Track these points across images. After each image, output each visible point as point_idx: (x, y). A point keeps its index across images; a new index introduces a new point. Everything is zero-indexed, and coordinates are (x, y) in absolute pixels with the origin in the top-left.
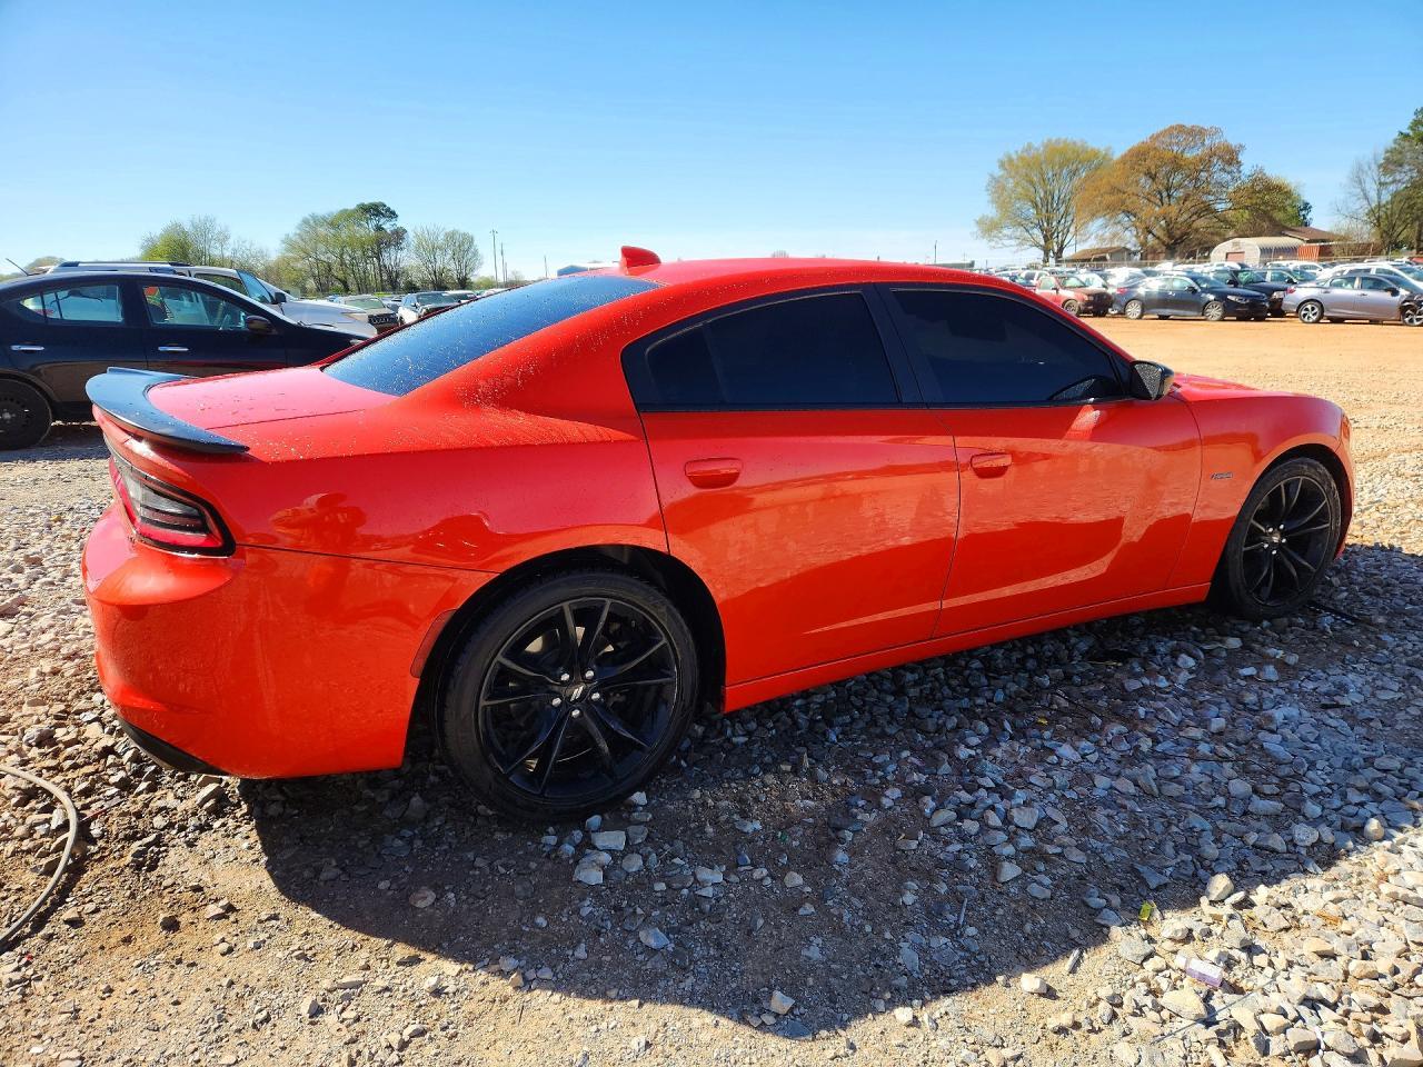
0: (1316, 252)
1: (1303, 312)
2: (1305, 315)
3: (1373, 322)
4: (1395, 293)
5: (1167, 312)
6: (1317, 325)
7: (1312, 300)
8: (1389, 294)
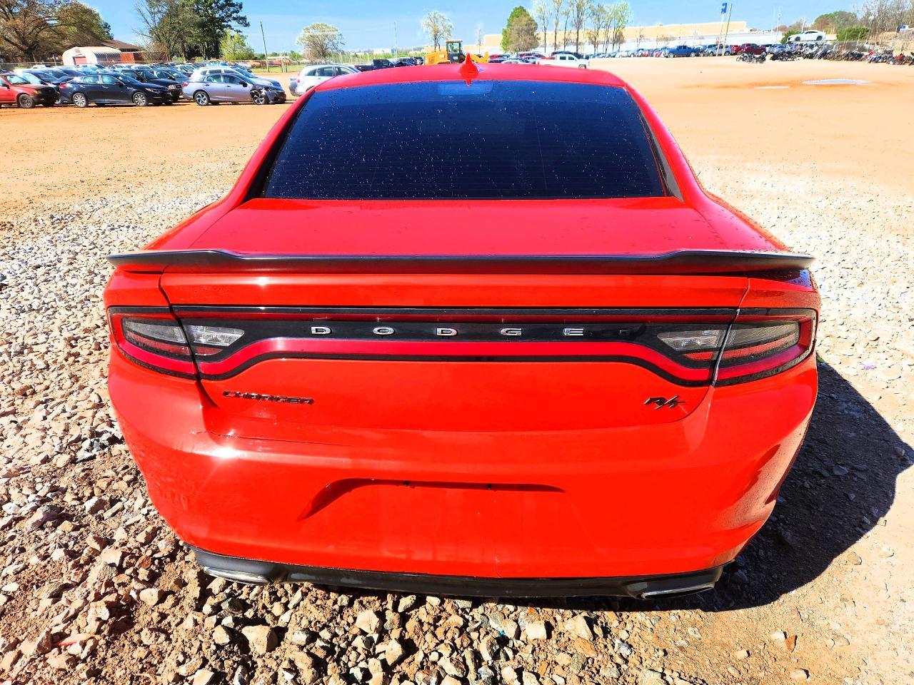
0: (132, 57)
1: (197, 99)
2: (199, 100)
3: (235, 103)
4: (245, 85)
5: (103, 101)
6: (207, 107)
7: (202, 91)
8: (241, 86)
